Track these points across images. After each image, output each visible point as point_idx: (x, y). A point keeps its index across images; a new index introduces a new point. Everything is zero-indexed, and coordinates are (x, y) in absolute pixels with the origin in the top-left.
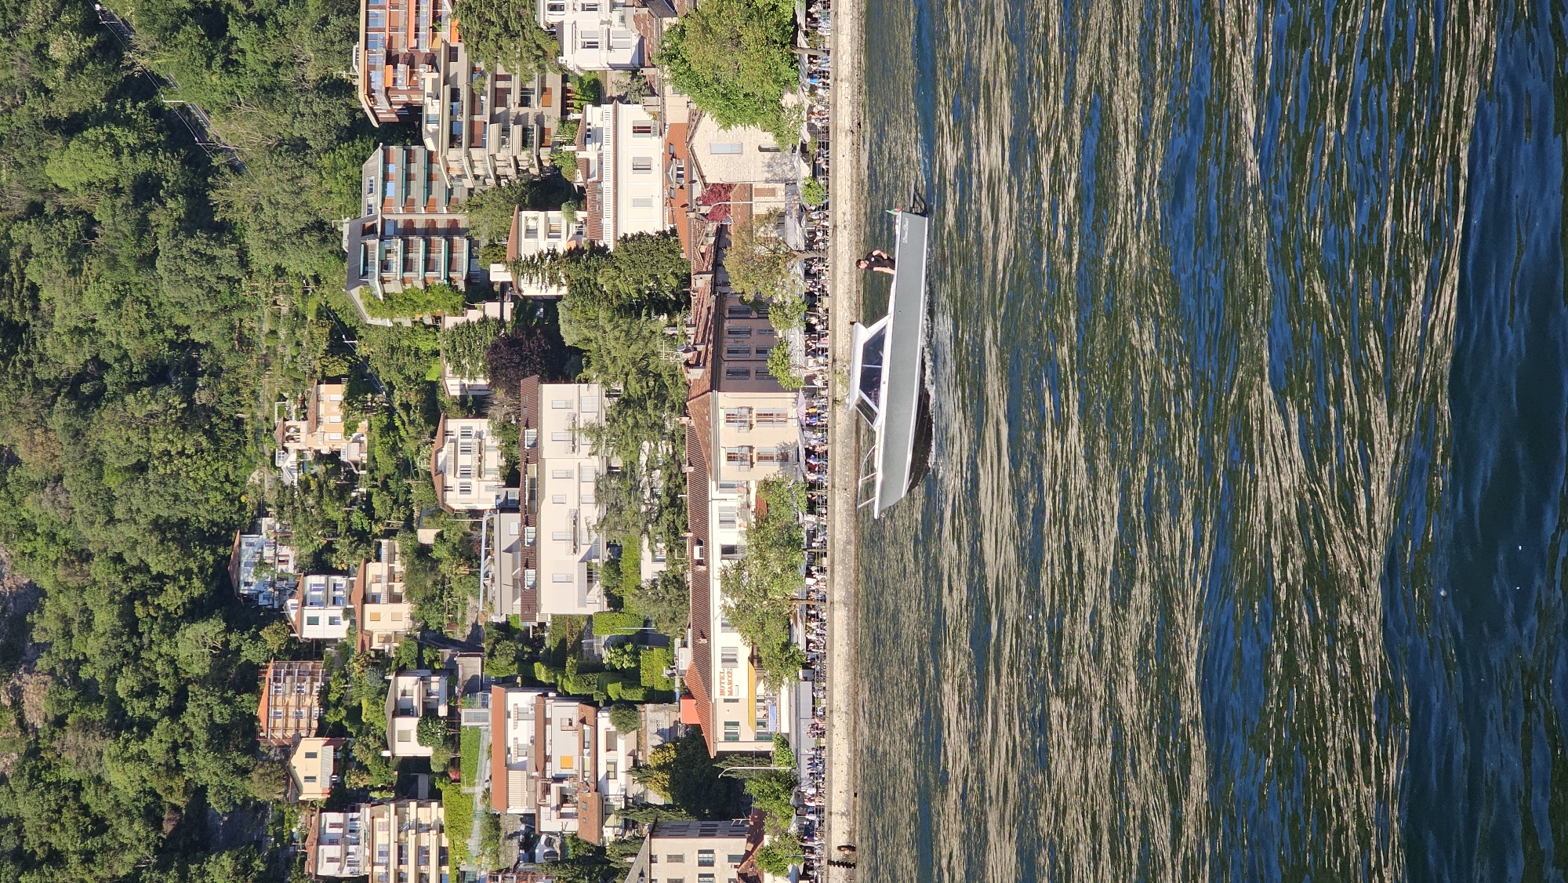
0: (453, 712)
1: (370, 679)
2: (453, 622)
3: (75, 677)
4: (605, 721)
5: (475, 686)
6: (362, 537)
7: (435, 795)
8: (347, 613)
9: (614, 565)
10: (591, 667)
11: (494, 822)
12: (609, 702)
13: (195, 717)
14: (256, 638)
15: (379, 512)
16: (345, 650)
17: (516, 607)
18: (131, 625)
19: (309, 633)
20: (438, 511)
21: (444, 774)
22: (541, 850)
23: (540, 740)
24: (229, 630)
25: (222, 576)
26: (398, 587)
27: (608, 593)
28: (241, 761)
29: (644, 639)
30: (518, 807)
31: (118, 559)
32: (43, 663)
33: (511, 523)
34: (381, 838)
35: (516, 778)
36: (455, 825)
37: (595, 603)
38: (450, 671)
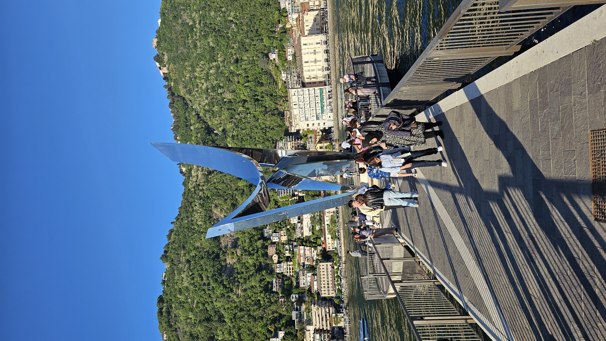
0: (293, 250)
1: (282, 246)
2: (292, 238)
3: (244, 249)
4: (313, 249)
5: (295, 246)
6: (280, 228)
7: (291, 261)
8: (279, 238)
9: (313, 229)
10: (311, 242)
11: (299, 264)
12: (313, 247)
13: (260, 253)
14: (267, 242)
15: (282, 225)
16: (278, 243)
17: (300, 235)
18: (251, 241)
19: (274, 241)
20: (290, 224)
21: (292, 258)
22: (305, 267)
23: (304, 252)
24: (263, 241)
25: (262, 234)
26: (285, 234)
27: (312, 232)
28: (266, 258)
29: (317, 238)
30: (302, 262)
31: (249, 233)
32: (239, 247)
33: (299, 224)
34: (285, 267)
35: (302, 258)
36: (294, 265)
37: (311, 234)
38: (292, 244)
